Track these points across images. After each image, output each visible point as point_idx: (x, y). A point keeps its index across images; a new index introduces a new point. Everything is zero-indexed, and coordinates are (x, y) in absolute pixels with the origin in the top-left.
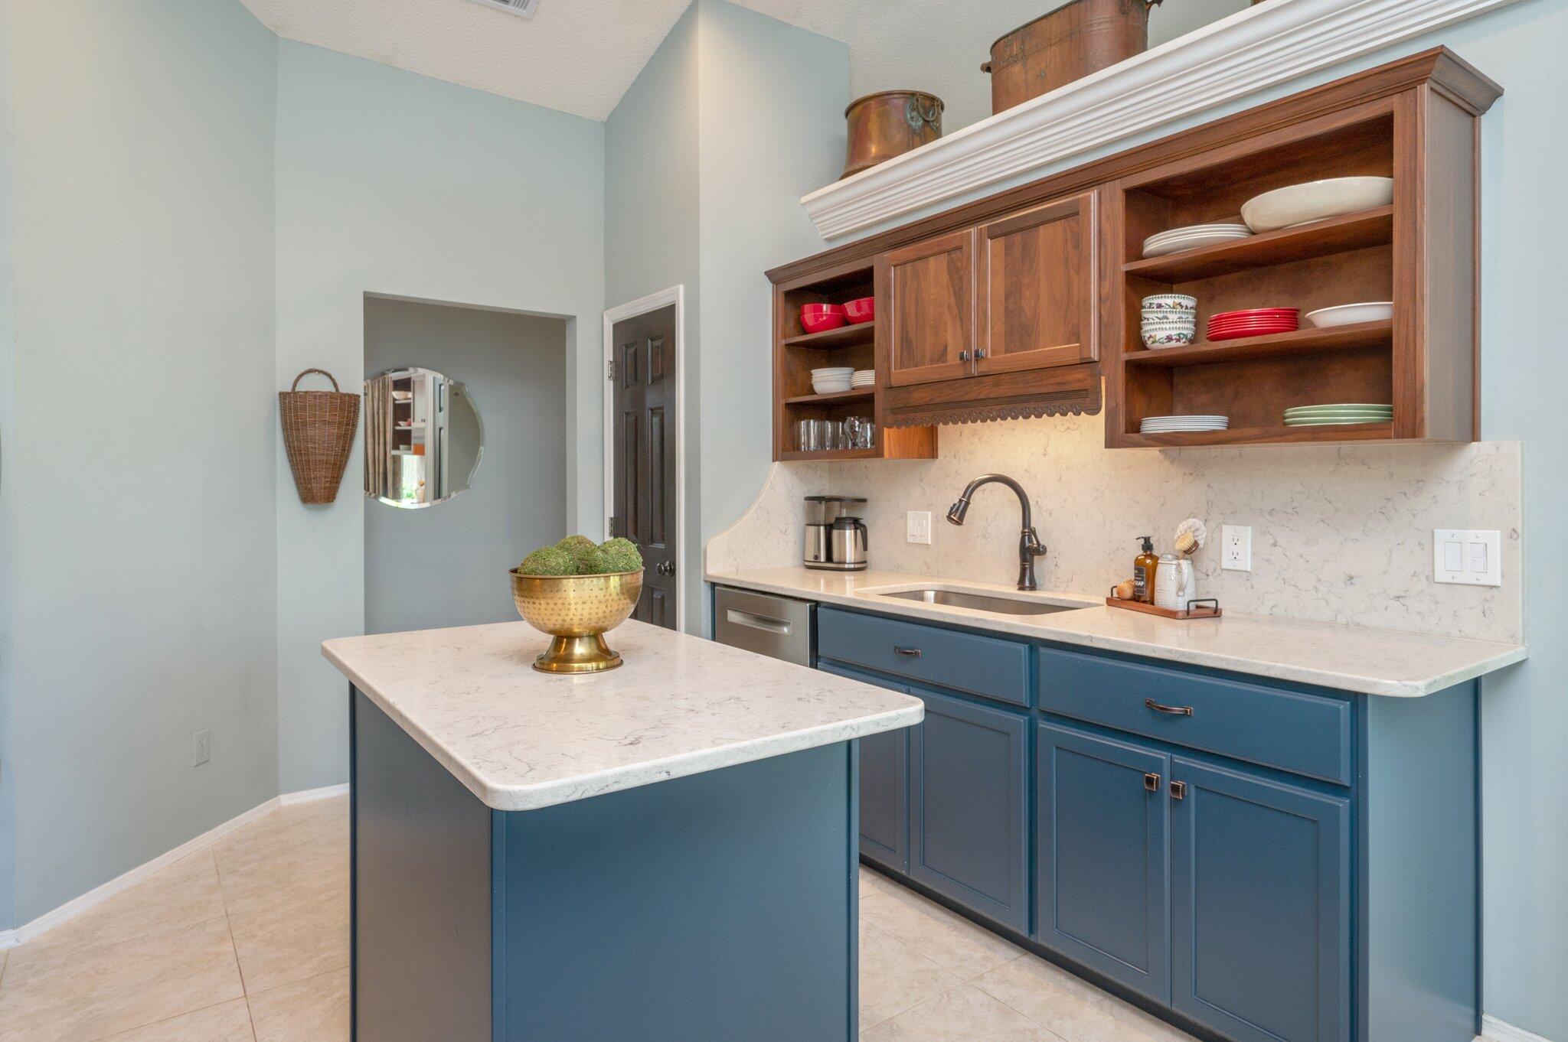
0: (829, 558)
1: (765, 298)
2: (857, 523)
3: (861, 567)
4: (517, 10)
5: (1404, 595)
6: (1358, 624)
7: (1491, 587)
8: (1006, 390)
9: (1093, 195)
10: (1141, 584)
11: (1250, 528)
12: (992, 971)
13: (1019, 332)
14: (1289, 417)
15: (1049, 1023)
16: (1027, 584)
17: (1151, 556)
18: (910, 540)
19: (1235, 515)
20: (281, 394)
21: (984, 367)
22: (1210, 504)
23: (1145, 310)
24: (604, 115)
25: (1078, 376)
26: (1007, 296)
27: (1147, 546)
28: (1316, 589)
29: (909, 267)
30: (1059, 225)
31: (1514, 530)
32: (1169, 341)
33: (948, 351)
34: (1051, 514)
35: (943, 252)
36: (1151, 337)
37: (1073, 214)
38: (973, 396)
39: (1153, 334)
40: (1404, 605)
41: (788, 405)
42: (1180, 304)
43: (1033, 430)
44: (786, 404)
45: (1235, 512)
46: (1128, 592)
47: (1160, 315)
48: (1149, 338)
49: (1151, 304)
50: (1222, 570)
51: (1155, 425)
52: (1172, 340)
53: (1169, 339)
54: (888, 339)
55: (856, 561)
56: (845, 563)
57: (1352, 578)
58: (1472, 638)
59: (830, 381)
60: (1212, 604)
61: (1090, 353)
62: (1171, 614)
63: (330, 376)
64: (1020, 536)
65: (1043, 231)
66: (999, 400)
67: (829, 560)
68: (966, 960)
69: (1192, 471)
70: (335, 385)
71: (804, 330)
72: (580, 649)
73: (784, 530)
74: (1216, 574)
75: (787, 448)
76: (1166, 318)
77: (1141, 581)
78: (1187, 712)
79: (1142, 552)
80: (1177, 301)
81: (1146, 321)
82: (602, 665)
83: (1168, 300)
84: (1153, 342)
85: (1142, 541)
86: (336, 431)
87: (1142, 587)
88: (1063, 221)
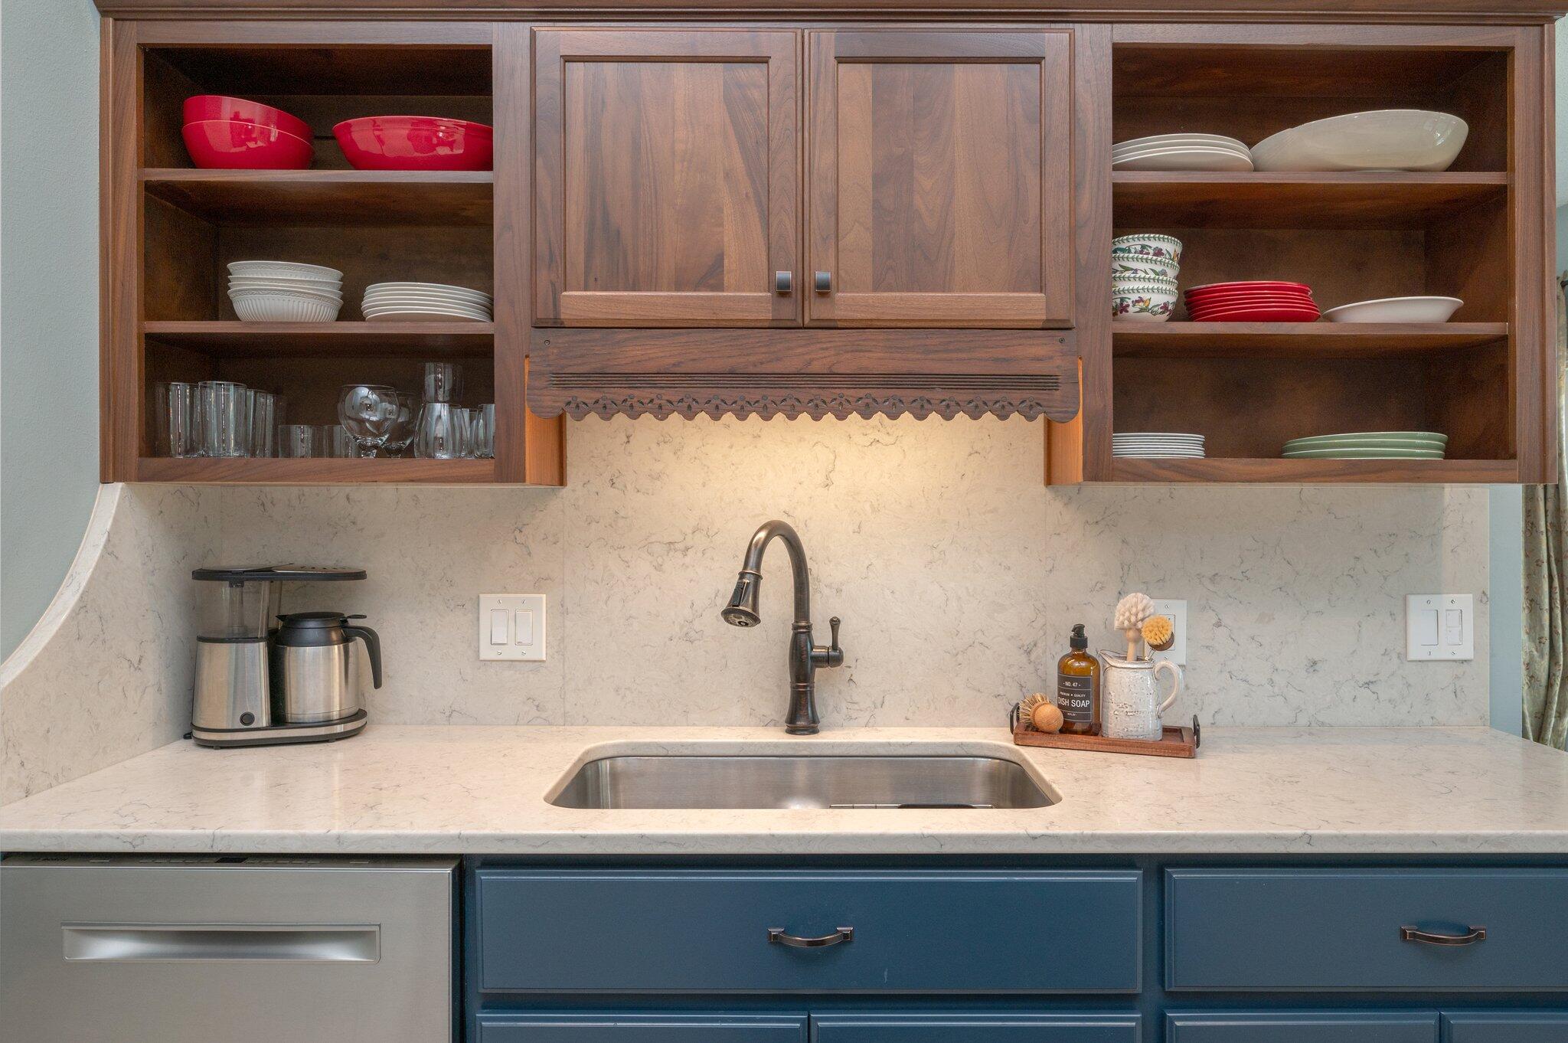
0: (278, 717)
2: (347, 627)
3: (352, 727)
5: (1374, 680)
6: (1323, 724)
7: (1463, 661)
8: (877, 361)
13: (907, 253)
17: (1085, 657)
18: (487, 653)
19: (1164, 584)
25: (1037, 350)
26: (879, 181)
27: (1081, 640)
28: (1271, 682)
30: (996, 72)
31: (1484, 592)
34: (839, 591)
36: (1141, 300)
37: (1031, 59)
40: (1374, 693)
41: (151, 340)
43: (801, 439)
44: (146, 335)
45: (1163, 580)
47: (1158, 268)
49: (1143, 247)
55: (345, 713)
57: (1315, 663)
58: (1444, 725)
59: (283, 293)
64: (791, 633)
67: (282, 723)
73: (135, 661)
77: (1085, 699)
79: (1070, 650)
87: (1088, 709)
88: (1004, 66)
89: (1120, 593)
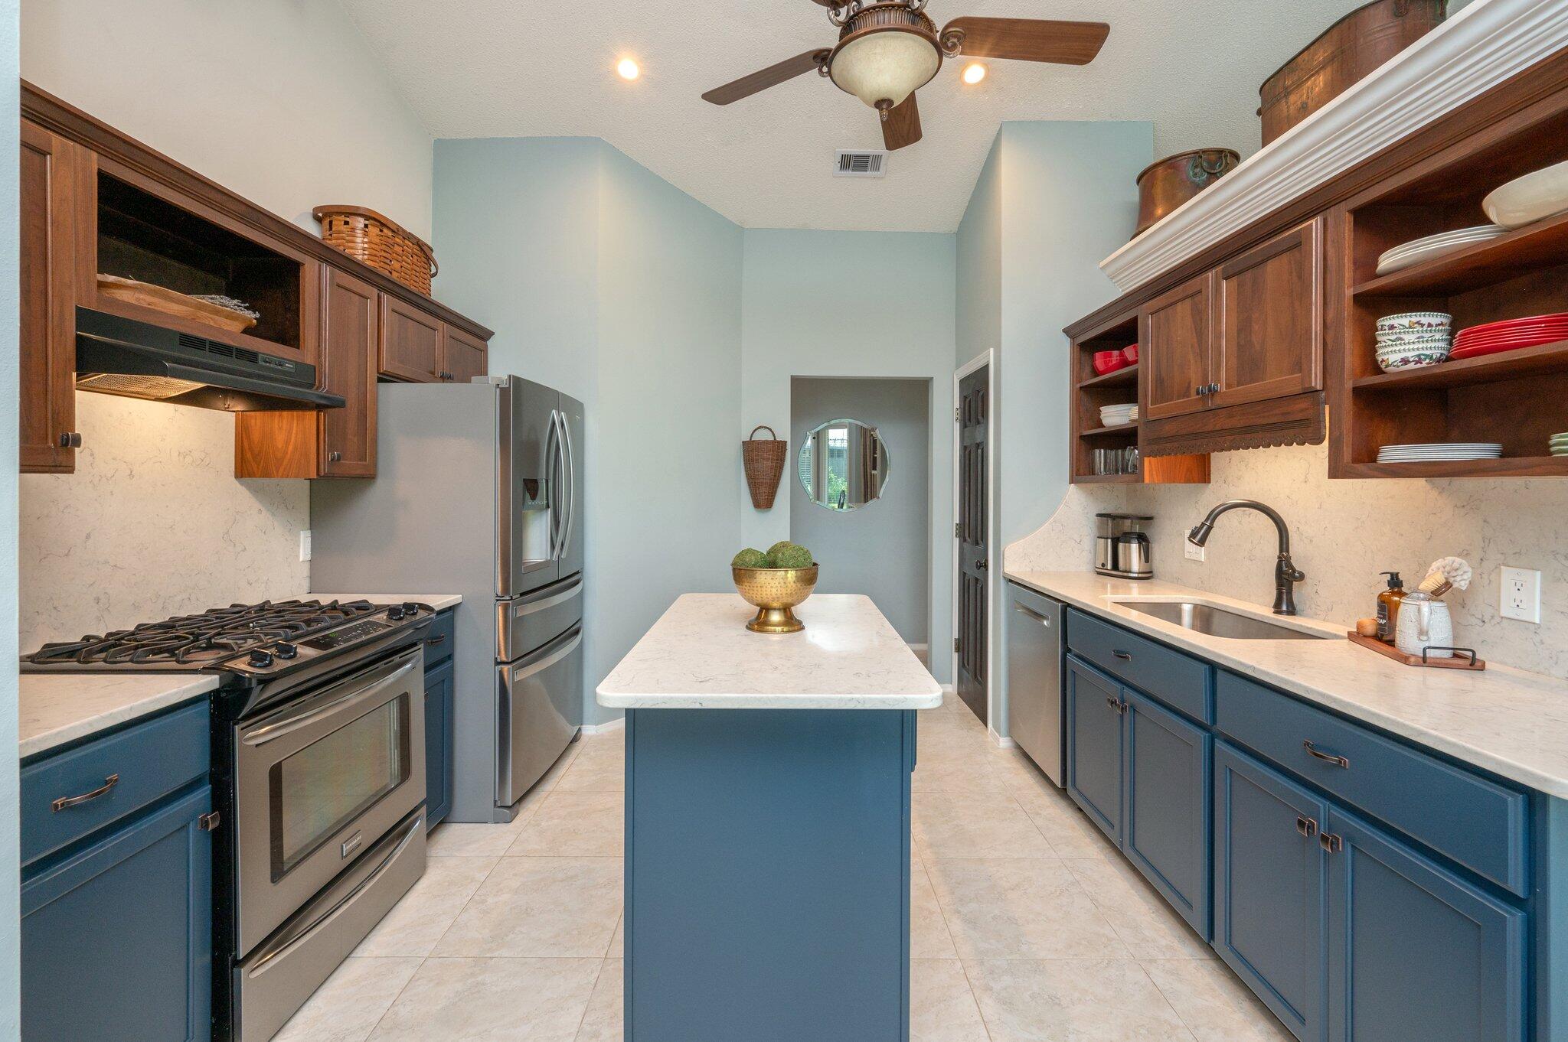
0: (1115, 566)
1: (1064, 350)
2: (1143, 539)
3: (1147, 576)
4: (874, 173)
8: (1238, 421)
9: (1316, 223)
10: (1383, 622)
11: (1538, 574)
12: (1168, 960)
13: (1249, 365)
14: (1555, 445)
15: (1196, 1027)
16: (1284, 608)
17: (1396, 593)
18: (1187, 556)
19: (1520, 558)
20: (743, 442)
21: (1218, 401)
22: (1487, 541)
23: (1379, 332)
24: (955, 228)
25: (1302, 404)
26: (1239, 331)
27: (1395, 582)
29: (1162, 314)
30: (1285, 257)
32: (1406, 364)
33: (1192, 386)
34: (1312, 541)
35: (1187, 297)
36: (1385, 360)
37: (1298, 245)
38: (1210, 427)
39: (1385, 357)
41: (1082, 437)
42: (1418, 323)
44: (1081, 437)
45: (1520, 553)
46: (1370, 629)
47: (1393, 337)
48: (1382, 362)
49: (1382, 326)
50: (1502, 617)
51: (1393, 454)
52: (1409, 362)
53: (1405, 361)
54: (1146, 378)
55: (1141, 571)
56: (1130, 572)
59: (1116, 416)
60: (1470, 654)
61: (1311, 384)
62: (1405, 659)
63: (771, 430)
65: (1271, 267)
66: (1232, 431)
67: (1115, 569)
68: (1148, 941)
69: (1465, 504)
70: (774, 435)
71: (1096, 372)
72: (776, 617)
73: (1078, 541)
74: (1494, 622)
75: (1082, 471)
76: (1401, 339)
77: (1383, 619)
78: (1341, 762)
79: (1388, 588)
80: (1414, 319)
81: (1379, 345)
82: (785, 629)
83: (1402, 320)
84: (1387, 366)
85: (1388, 577)
86: (770, 464)
87: (1385, 626)
88: (1288, 253)
89: (1482, 560)
